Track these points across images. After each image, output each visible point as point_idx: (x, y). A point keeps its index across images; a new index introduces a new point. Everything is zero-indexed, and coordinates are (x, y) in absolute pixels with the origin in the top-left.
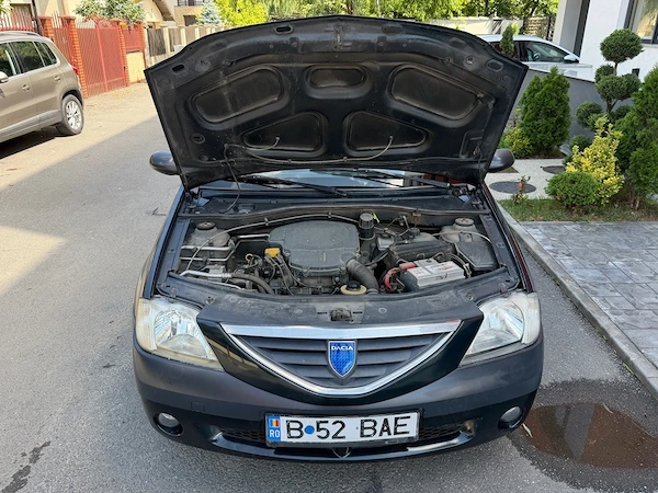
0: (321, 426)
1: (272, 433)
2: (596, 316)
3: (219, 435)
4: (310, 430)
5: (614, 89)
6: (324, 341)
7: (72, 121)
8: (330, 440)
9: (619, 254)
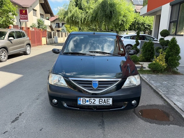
0: (90, 100)
1: (79, 102)
2: (159, 92)
3: (65, 105)
4: (87, 101)
5: (164, 43)
6: (91, 81)
7: (28, 51)
8: (92, 104)
9: (166, 81)
